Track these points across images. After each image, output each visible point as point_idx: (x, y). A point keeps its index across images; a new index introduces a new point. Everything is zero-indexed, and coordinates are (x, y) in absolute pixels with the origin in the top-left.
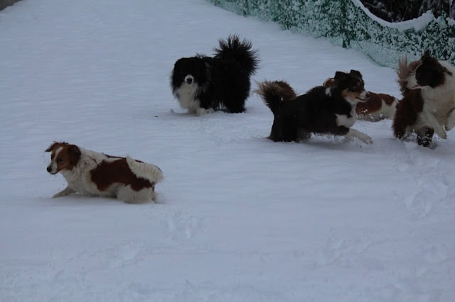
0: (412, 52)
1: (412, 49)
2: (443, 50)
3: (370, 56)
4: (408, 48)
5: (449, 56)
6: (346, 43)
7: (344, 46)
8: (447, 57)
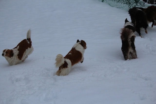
0: (121, 3)
1: (121, 2)
2: (129, 2)
3: (109, 4)
4: (120, 2)
5: (131, 4)
6: (103, 1)
7: (102, 1)
8: (130, 4)
